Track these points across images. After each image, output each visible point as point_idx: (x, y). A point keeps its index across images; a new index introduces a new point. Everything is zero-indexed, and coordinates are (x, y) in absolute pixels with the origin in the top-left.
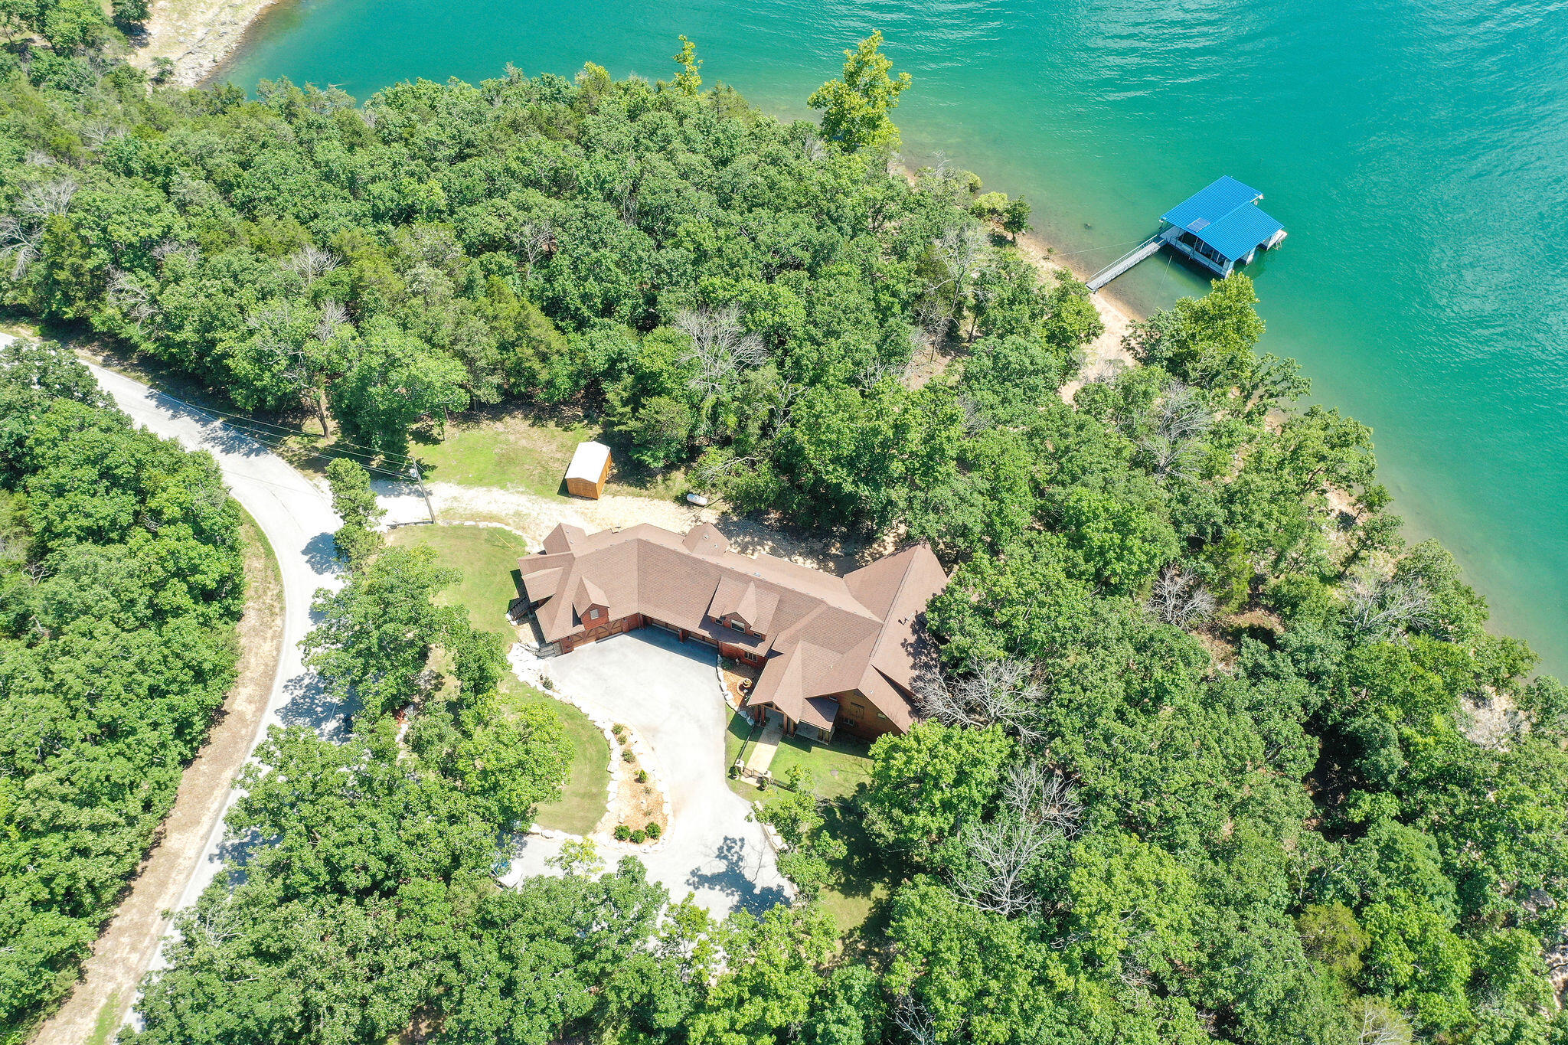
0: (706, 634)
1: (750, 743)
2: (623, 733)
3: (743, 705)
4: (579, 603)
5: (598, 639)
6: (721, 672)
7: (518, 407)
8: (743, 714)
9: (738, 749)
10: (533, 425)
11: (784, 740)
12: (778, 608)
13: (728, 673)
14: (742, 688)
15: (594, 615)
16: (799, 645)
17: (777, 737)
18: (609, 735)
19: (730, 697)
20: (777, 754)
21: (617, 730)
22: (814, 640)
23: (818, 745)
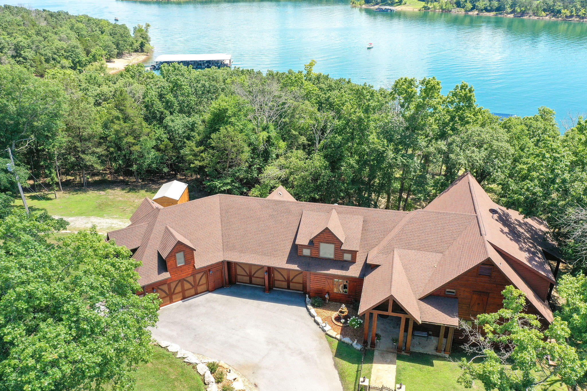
0: (295, 267)
1: (365, 366)
2: (219, 370)
3: (344, 331)
4: (164, 248)
5: (184, 298)
6: (313, 310)
7: (118, 186)
8: (347, 340)
9: (354, 374)
10: (128, 192)
11: (400, 357)
12: (364, 229)
13: (320, 310)
14: (338, 319)
15: (180, 260)
16: (396, 252)
17: (392, 356)
18: (202, 369)
19: (328, 328)
20: (399, 373)
21: (213, 368)
22: (408, 246)
23: (438, 358)
